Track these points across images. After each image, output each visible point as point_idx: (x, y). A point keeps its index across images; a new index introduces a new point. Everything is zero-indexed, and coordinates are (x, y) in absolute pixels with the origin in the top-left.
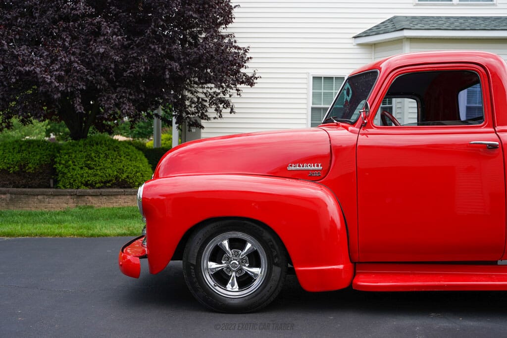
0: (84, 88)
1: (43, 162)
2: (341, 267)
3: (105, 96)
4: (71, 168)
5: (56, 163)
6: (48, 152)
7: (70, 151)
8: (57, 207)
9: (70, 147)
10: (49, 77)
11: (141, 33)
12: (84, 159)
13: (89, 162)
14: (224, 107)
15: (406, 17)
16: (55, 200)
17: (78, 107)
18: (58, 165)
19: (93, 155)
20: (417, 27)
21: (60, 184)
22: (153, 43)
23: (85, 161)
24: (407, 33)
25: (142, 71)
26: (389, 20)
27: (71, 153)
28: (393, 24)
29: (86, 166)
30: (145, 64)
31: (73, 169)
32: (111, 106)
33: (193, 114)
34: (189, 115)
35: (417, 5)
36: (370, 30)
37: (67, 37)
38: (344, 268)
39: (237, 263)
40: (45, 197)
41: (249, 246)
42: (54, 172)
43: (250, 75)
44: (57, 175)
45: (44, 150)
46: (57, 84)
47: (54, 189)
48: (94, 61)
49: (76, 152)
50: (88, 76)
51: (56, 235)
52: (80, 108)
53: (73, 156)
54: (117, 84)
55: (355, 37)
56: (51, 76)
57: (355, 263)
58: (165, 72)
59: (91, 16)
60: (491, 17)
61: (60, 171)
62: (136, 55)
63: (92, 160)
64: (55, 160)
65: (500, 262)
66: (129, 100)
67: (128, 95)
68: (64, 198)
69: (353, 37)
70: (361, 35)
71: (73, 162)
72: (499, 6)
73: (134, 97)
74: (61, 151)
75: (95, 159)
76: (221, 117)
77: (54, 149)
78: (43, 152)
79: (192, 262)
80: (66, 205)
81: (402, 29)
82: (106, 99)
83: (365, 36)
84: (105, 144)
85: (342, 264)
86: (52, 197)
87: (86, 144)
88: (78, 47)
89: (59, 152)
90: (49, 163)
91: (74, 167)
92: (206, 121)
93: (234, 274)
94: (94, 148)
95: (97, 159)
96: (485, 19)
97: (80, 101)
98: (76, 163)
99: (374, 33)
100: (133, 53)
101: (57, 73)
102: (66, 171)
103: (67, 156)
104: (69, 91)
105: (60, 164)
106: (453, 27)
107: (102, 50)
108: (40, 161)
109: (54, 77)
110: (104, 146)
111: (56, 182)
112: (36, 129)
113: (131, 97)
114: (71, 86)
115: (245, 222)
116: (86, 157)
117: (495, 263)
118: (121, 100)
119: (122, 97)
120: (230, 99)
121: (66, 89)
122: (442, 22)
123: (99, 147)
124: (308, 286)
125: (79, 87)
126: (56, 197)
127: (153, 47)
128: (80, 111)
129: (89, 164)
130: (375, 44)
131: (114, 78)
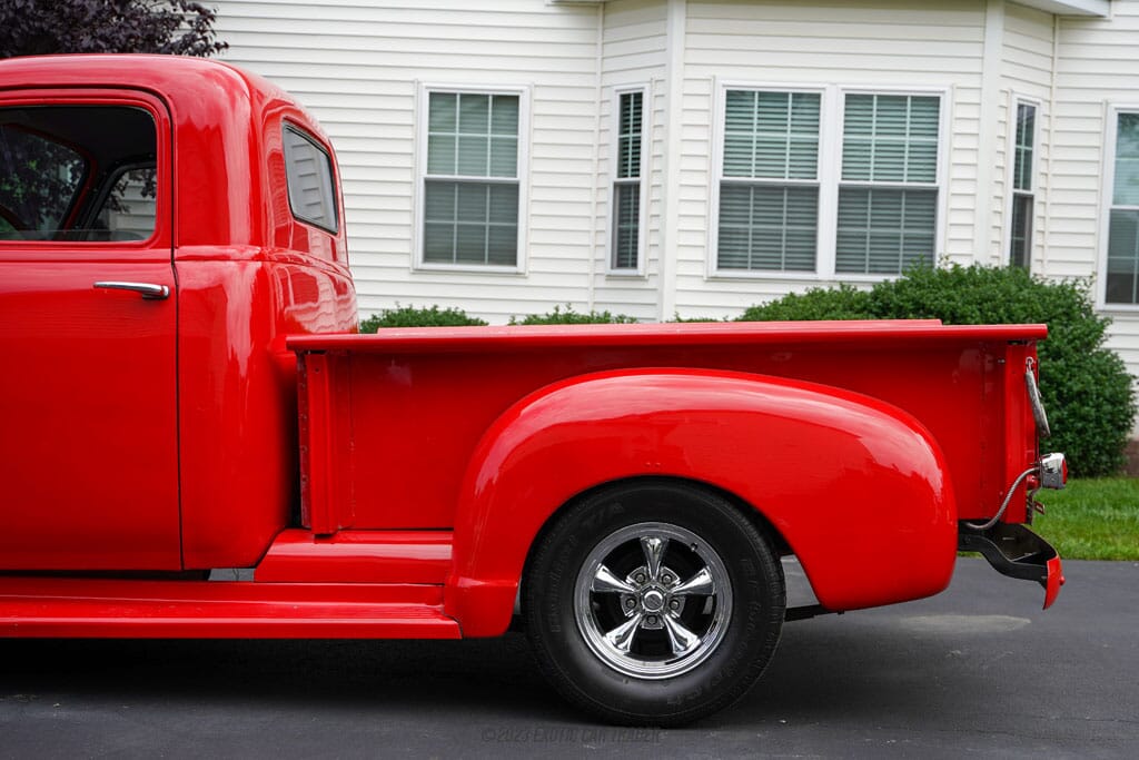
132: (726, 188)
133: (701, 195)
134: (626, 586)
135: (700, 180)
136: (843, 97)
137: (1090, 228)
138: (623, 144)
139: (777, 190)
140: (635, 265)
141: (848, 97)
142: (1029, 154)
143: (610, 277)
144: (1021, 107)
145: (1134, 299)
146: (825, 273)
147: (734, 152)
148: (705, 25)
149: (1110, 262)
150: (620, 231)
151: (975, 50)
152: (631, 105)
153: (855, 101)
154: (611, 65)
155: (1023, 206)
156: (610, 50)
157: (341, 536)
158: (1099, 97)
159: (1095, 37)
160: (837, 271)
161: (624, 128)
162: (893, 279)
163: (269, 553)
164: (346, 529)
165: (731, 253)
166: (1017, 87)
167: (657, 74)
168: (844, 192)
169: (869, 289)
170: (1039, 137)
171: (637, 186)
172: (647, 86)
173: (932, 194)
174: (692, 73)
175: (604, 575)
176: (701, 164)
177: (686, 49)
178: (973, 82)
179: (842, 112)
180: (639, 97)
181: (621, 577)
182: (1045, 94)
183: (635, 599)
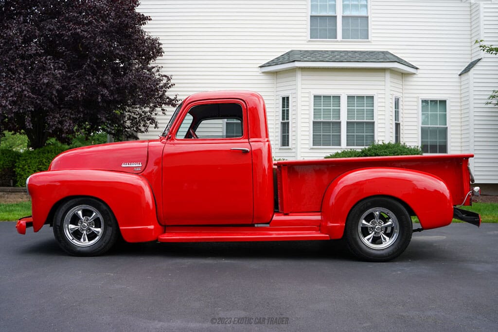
0: (33, 109)
1: (5, 167)
2: (152, 227)
3: (51, 116)
4: (26, 171)
5: (16, 167)
6: (10, 158)
7: (27, 158)
8: (14, 201)
9: (27, 155)
10: (5, 102)
11: (80, 67)
12: (37, 164)
13: (40, 166)
14: (150, 123)
15: (300, 51)
16: (13, 195)
17: (28, 124)
18: (17, 168)
19: (44, 160)
20: (305, 59)
21: (18, 184)
22: (89, 75)
23: (37, 166)
24: (297, 64)
25: (79, 96)
26: (287, 53)
27: (27, 159)
28: (289, 57)
29: (38, 170)
30: (82, 91)
31: (28, 172)
32: (55, 123)
33: (129, 128)
34: (126, 129)
35: (309, 41)
36: (272, 61)
37: (22, 71)
38: (155, 228)
39: (86, 225)
40: (5, 193)
41: (94, 214)
42: (14, 174)
43: (172, 97)
44: (17, 177)
45: (7, 157)
46: (10, 107)
47: (12, 188)
48: (42, 89)
49: (31, 158)
50: (37, 101)
51: (5, 220)
52: (29, 125)
53: (29, 161)
54: (62, 106)
55: (261, 67)
56: (7, 101)
57: (165, 226)
58: (98, 97)
59: (40, 55)
60: (367, 51)
61: (18, 173)
62: (75, 83)
63: (44, 164)
64: (15, 165)
65: (256, 225)
66: (70, 118)
67: (69, 114)
68: (19, 194)
69: (260, 67)
70: (265, 65)
71: (29, 166)
72: (373, 43)
73: (74, 116)
74: (20, 158)
75: (46, 164)
76: (146, 131)
77: (15, 156)
78: (6, 159)
79: (58, 224)
80: (21, 200)
81: (294, 61)
82: (51, 117)
83: (268, 66)
84: (55, 152)
85: (152, 225)
86: (10, 193)
87: (40, 152)
88: (30, 78)
89: (19, 159)
90: (10, 167)
91: (29, 170)
92: (141, 134)
93: (85, 232)
94: (46, 155)
95: (47, 164)
96: (362, 53)
97: (30, 119)
98: (31, 167)
99: (274, 64)
100: (73, 82)
101: (11, 98)
102: (22, 174)
103: (24, 162)
104: (21, 112)
105: (19, 167)
106: (333, 59)
107: (46, 81)
108: (3, 166)
109: (8, 102)
110: (53, 153)
111: (15, 182)
112: (19, 140)
113: (72, 116)
114: (23, 108)
115: (90, 199)
116: (39, 162)
117: (253, 225)
118: (64, 118)
119: (64, 116)
120: (155, 116)
121: (19, 110)
122: (328, 55)
123: (50, 154)
124: (128, 239)
125: (29, 109)
126: (13, 194)
127: (88, 78)
128: (29, 127)
129: (41, 168)
130: (276, 72)
131: (57, 101)
132: (314, 123)
133: (307, 125)
134: (369, 225)
135: (307, 120)
136: (347, 97)
137: (415, 132)
138: (283, 111)
139: (329, 123)
140: (288, 145)
141: (348, 96)
142: (398, 112)
143: (280, 149)
144: (395, 98)
145: (429, 151)
146: (344, 146)
147: (316, 112)
148: (307, 77)
149: (422, 142)
150: (283, 136)
151: (383, 83)
152: (285, 101)
153: (350, 98)
154: (278, 89)
155: (397, 125)
156: (278, 85)
157: (290, 214)
158: (416, 96)
159: (414, 79)
160: (347, 145)
161: (283, 107)
162: (367, 147)
163: (273, 219)
164: (291, 212)
165: (317, 141)
166: (394, 93)
167: (293, 91)
168: (348, 123)
169: (360, 150)
170: (400, 107)
171: (288, 123)
172: (290, 95)
173: (373, 123)
174: (304, 91)
175: (364, 222)
176: (307, 116)
177: (302, 84)
178: (383, 92)
179: (347, 101)
180: (288, 98)
181: (368, 222)
182: (401, 95)
183: (373, 228)
